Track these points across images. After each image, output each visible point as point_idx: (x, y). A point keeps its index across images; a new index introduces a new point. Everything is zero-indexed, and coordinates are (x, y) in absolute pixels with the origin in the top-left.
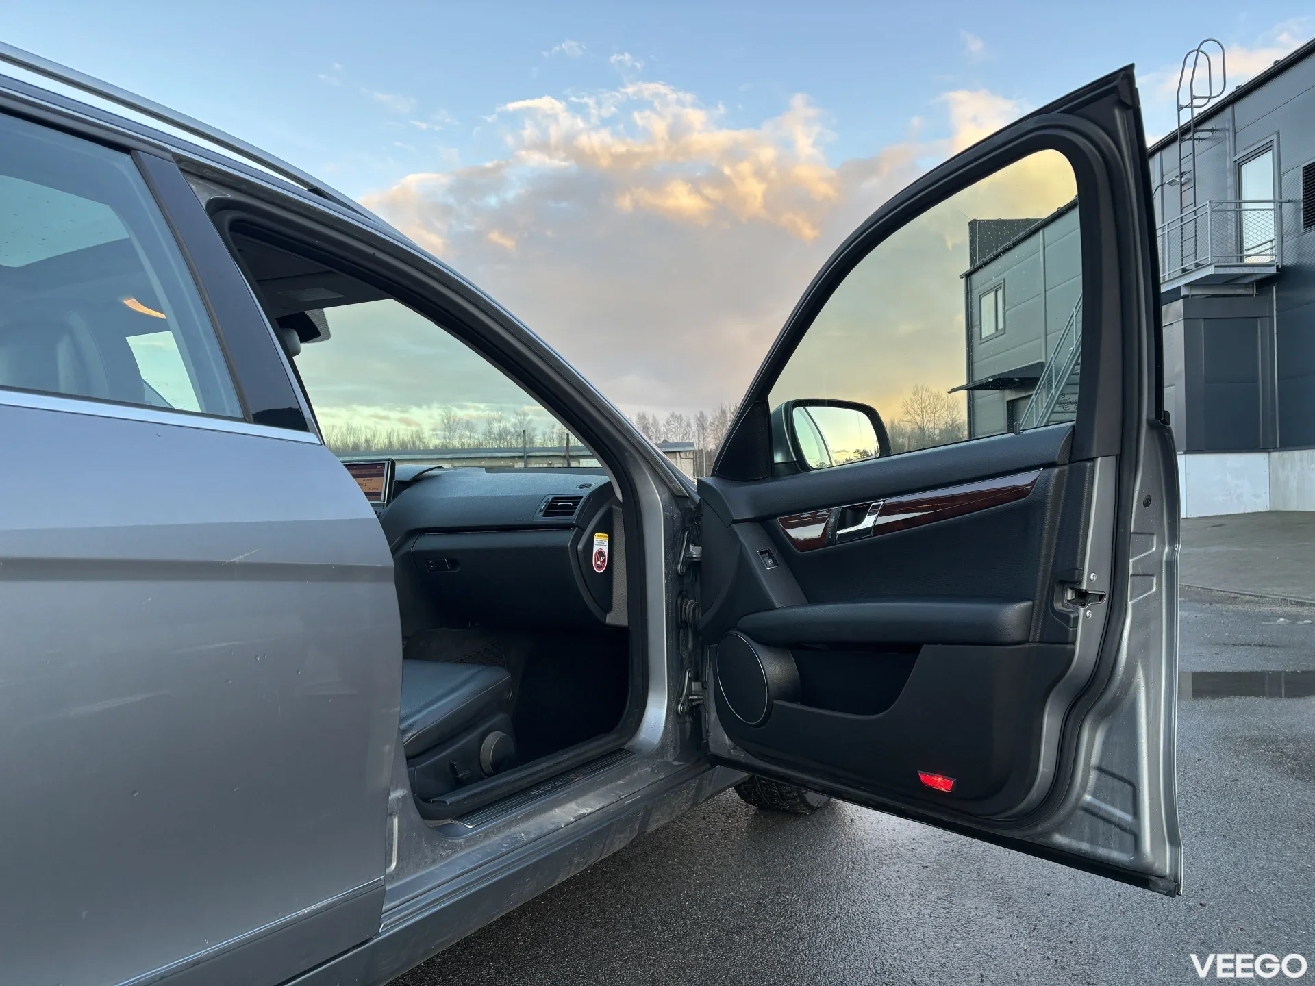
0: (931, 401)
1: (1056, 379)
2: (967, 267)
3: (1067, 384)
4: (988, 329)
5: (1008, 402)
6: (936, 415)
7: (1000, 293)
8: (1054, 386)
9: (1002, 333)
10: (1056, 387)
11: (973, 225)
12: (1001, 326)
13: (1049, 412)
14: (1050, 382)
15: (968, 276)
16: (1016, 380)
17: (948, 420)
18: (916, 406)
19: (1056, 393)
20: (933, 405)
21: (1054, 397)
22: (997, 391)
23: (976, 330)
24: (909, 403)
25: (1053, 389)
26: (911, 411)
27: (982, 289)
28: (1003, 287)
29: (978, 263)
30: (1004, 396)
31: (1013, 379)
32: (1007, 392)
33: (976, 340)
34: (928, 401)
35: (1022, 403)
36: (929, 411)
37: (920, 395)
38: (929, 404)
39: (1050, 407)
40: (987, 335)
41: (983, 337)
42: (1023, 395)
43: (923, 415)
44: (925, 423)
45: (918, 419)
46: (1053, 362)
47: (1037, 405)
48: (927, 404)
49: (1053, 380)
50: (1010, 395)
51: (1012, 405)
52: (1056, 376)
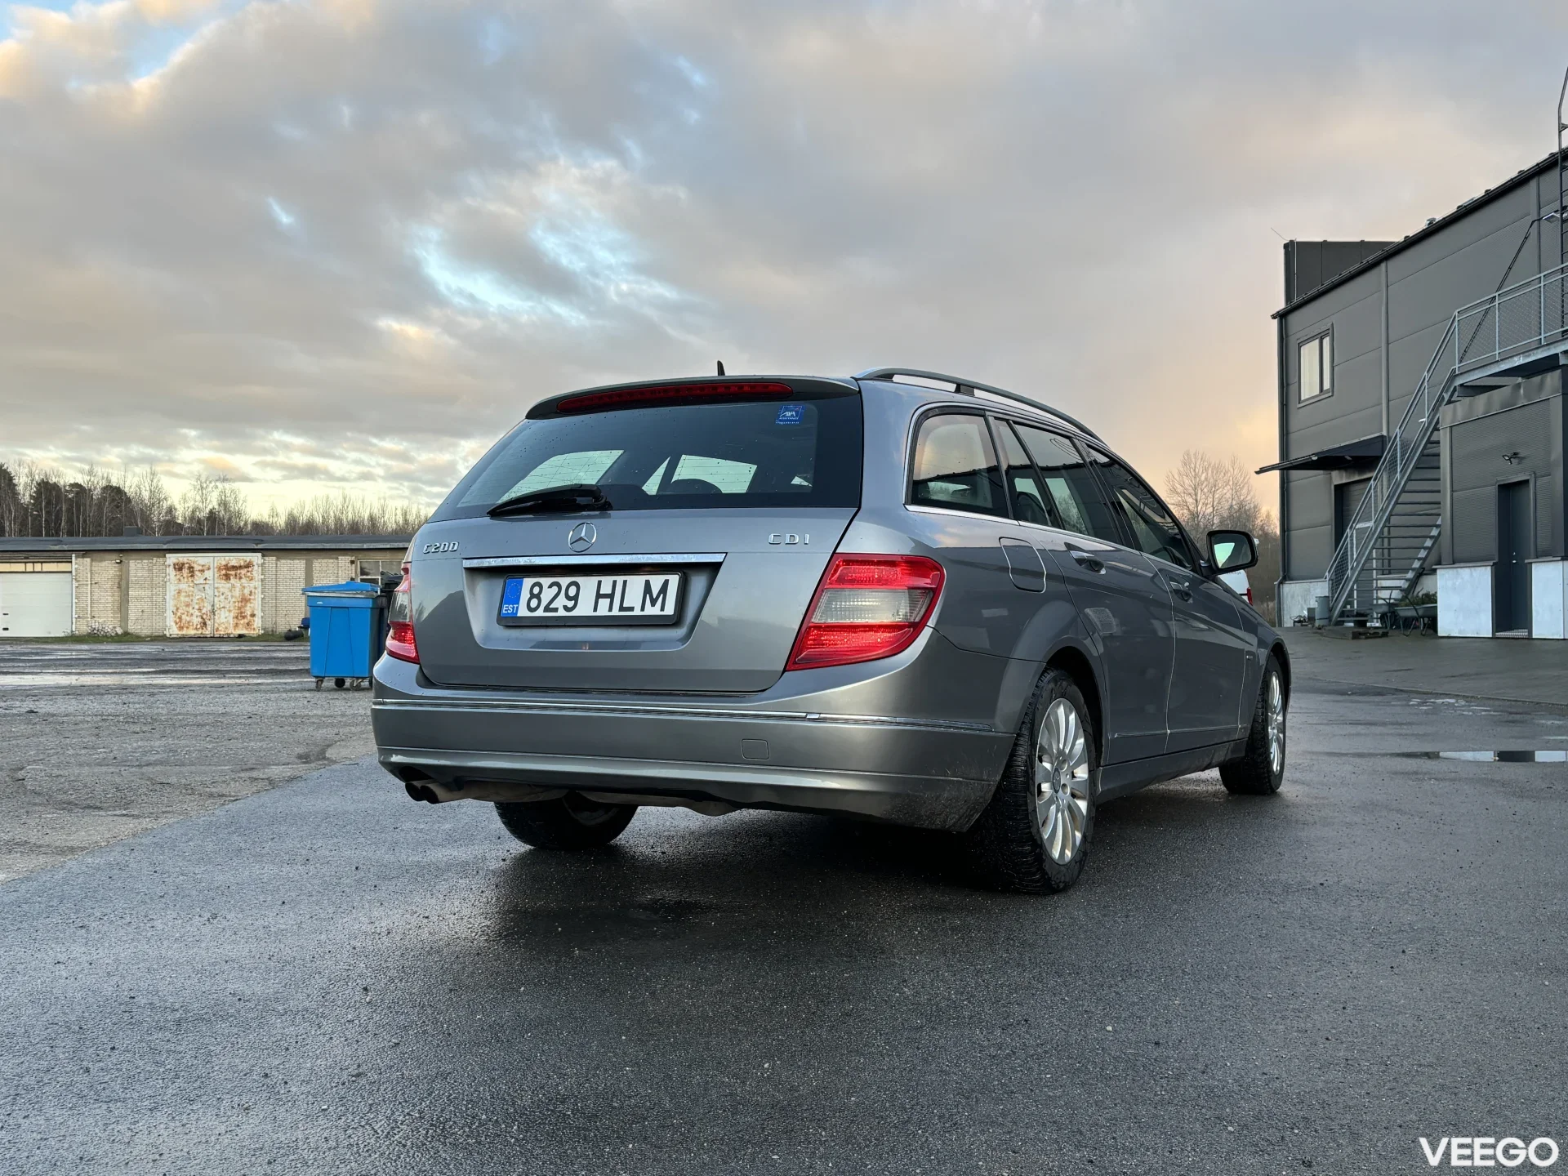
0: (1209, 475)
1: (1402, 461)
2: (1280, 304)
3: (1416, 468)
4: (1308, 387)
5: (1336, 486)
6: (1217, 496)
7: (1326, 341)
8: (1399, 470)
9: (1330, 394)
10: (1401, 471)
11: (1289, 247)
12: (1327, 385)
13: (1393, 503)
14: (1393, 462)
15: (1282, 316)
16: (1349, 458)
17: (1234, 502)
18: (1187, 482)
19: (1402, 478)
20: (1212, 481)
21: (1400, 484)
22: (1321, 472)
23: (1293, 388)
24: (1176, 476)
25: (1398, 474)
26: (1180, 489)
27: (1302, 336)
28: (1330, 334)
29: (1296, 300)
30: (1331, 478)
31: (1343, 456)
32: (1335, 474)
33: (1293, 405)
34: (1204, 475)
35: (1356, 488)
36: (1205, 490)
37: (1193, 466)
38: (1206, 479)
39: (1393, 496)
40: (1307, 397)
41: (1303, 398)
42: (1357, 478)
43: (1196, 495)
44: (1199, 508)
45: (1190, 500)
46: (1398, 439)
47: (1375, 492)
48: (1203, 478)
49: (1399, 462)
50: (1339, 478)
51: (1341, 491)
52: (1403, 456)
